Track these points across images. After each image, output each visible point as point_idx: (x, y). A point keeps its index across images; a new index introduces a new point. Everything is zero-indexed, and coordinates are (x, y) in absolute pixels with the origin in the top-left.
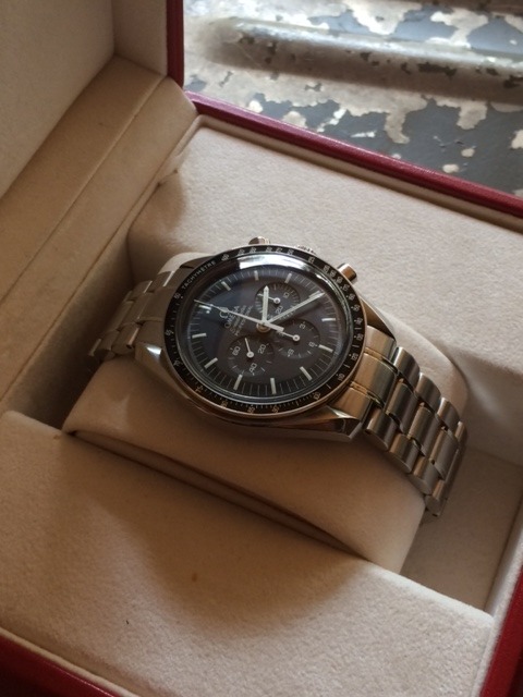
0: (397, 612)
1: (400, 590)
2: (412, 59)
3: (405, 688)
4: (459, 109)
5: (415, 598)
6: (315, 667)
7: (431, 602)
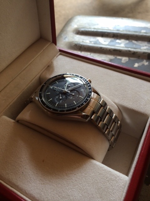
0: (100, 174)
1: (101, 167)
2: (112, 49)
3: (101, 198)
4: (122, 59)
5: (105, 170)
6: (74, 189)
7: (110, 172)
